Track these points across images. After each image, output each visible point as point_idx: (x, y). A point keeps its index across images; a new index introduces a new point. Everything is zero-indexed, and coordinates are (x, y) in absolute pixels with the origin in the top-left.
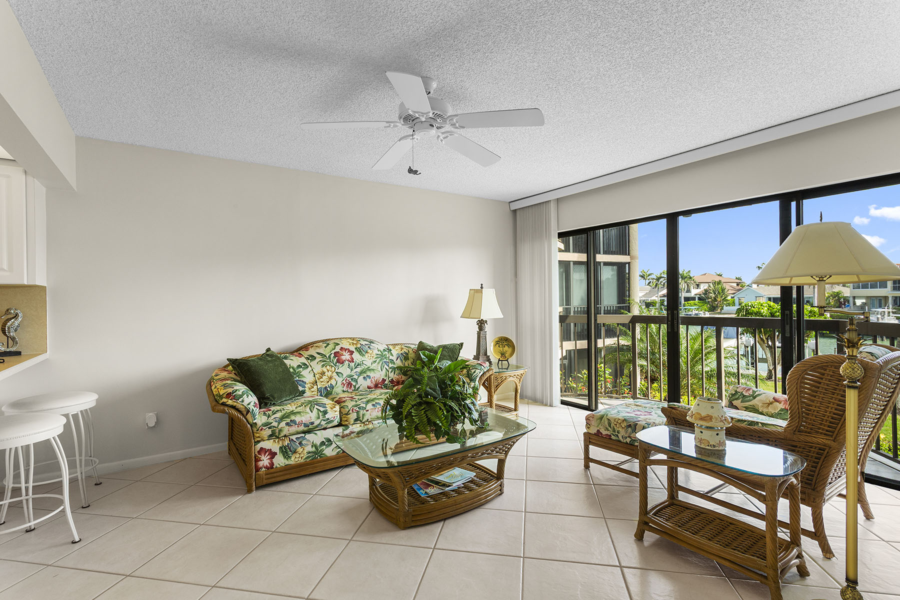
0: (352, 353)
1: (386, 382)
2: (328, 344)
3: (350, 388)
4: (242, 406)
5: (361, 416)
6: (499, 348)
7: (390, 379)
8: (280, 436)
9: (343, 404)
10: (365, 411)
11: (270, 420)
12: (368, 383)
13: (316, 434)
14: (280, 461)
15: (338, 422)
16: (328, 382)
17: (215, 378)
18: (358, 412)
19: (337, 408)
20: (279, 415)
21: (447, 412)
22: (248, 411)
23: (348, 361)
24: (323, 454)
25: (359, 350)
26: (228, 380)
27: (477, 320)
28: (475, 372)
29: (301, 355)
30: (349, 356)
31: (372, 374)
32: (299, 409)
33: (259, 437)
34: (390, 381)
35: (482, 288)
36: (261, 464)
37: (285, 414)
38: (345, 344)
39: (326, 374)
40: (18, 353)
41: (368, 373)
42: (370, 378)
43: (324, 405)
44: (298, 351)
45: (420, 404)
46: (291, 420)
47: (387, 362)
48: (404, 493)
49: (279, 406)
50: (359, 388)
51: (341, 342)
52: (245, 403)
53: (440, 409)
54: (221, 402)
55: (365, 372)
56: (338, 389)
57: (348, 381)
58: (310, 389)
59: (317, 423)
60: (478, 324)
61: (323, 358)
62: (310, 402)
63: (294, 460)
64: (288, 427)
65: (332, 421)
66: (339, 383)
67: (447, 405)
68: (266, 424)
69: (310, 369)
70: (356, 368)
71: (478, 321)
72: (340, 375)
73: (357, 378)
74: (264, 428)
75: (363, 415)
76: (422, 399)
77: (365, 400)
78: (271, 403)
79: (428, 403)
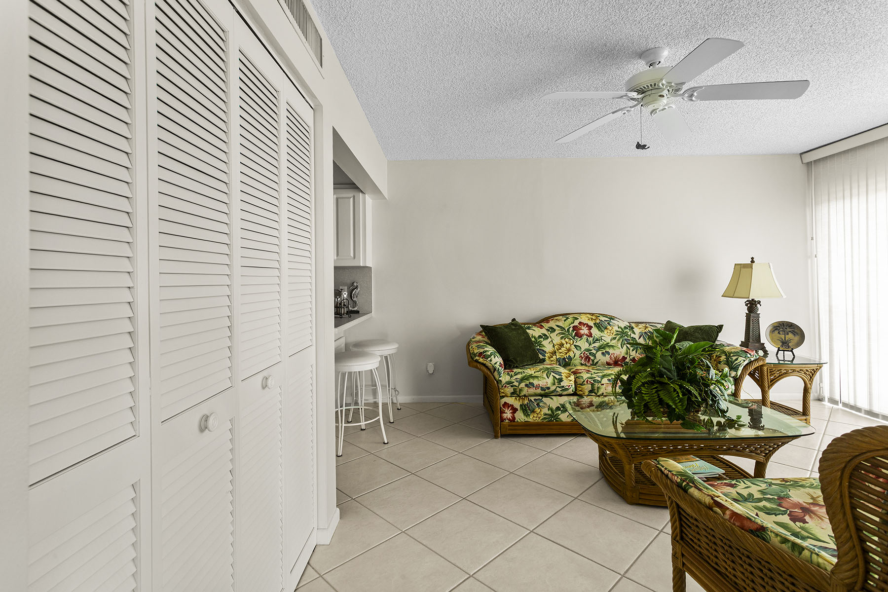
0: (590, 328)
1: (627, 360)
2: (568, 318)
3: (588, 362)
4: (490, 365)
5: (596, 388)
6: (779, 335)
7: (631, 357)
8: (520, 395)
9: (578, 375)
10: (600, 385)
11: (513, 379)
12: (607, 358)
13: (552, 399)
14: (520, 417)
15: (572, 390)
16: (566, 353)
17: (473, 340)
18: (592, 385)
19: (572, 377)
20: (519, 376)
21: (683, 395)
22: (495, 370)
23: (587, 335)
24: (559, 418)
25: (599, 326)
26: (481, 342)
27: (746, 300)
28: (737, 359)
29: (542, 327)
30: (588, 331)
31: (611, 351)
32: (537, 374)
33: (503, 393)
34: (631, 360)
35: (753, 262)
36: (505, 415)
37: (525, 376)
38: (584, 319)
39: (564, 346)
40: (357, 312)
41: (607, 349)
42: (609, 354)
43: (559, 374)
44: (540, 322)
45: (652, 383)
46: (530, 383)
47: (629, 340)
48: (630, 468)
49: (520, 369)
50: (597, 362)
51: (579, 316)
52: (493, 362)
53: (675, 390)
54: (474, 359)
55: (604, 348)
56: (577, 361)
57: (586, 354)
58: (549, 358)
59: (553, 388)
60: (747, 305)
61: (562, 331)
62: (548, 369)
63: (531, 419)
64: (527, 388)
65: (567, 389)
66: (577, 356)
67: (684, 388)
68: (509, 383)
69: (549, 339)
70: (594, 343)
71: (748, 301)
72: (578, 348)
73: (595, 353)
74: (508, 386)
75: (598, 388)
76: (655, 378)
77: (601, 374)
78: (514, 366)
79: (661, 383)
